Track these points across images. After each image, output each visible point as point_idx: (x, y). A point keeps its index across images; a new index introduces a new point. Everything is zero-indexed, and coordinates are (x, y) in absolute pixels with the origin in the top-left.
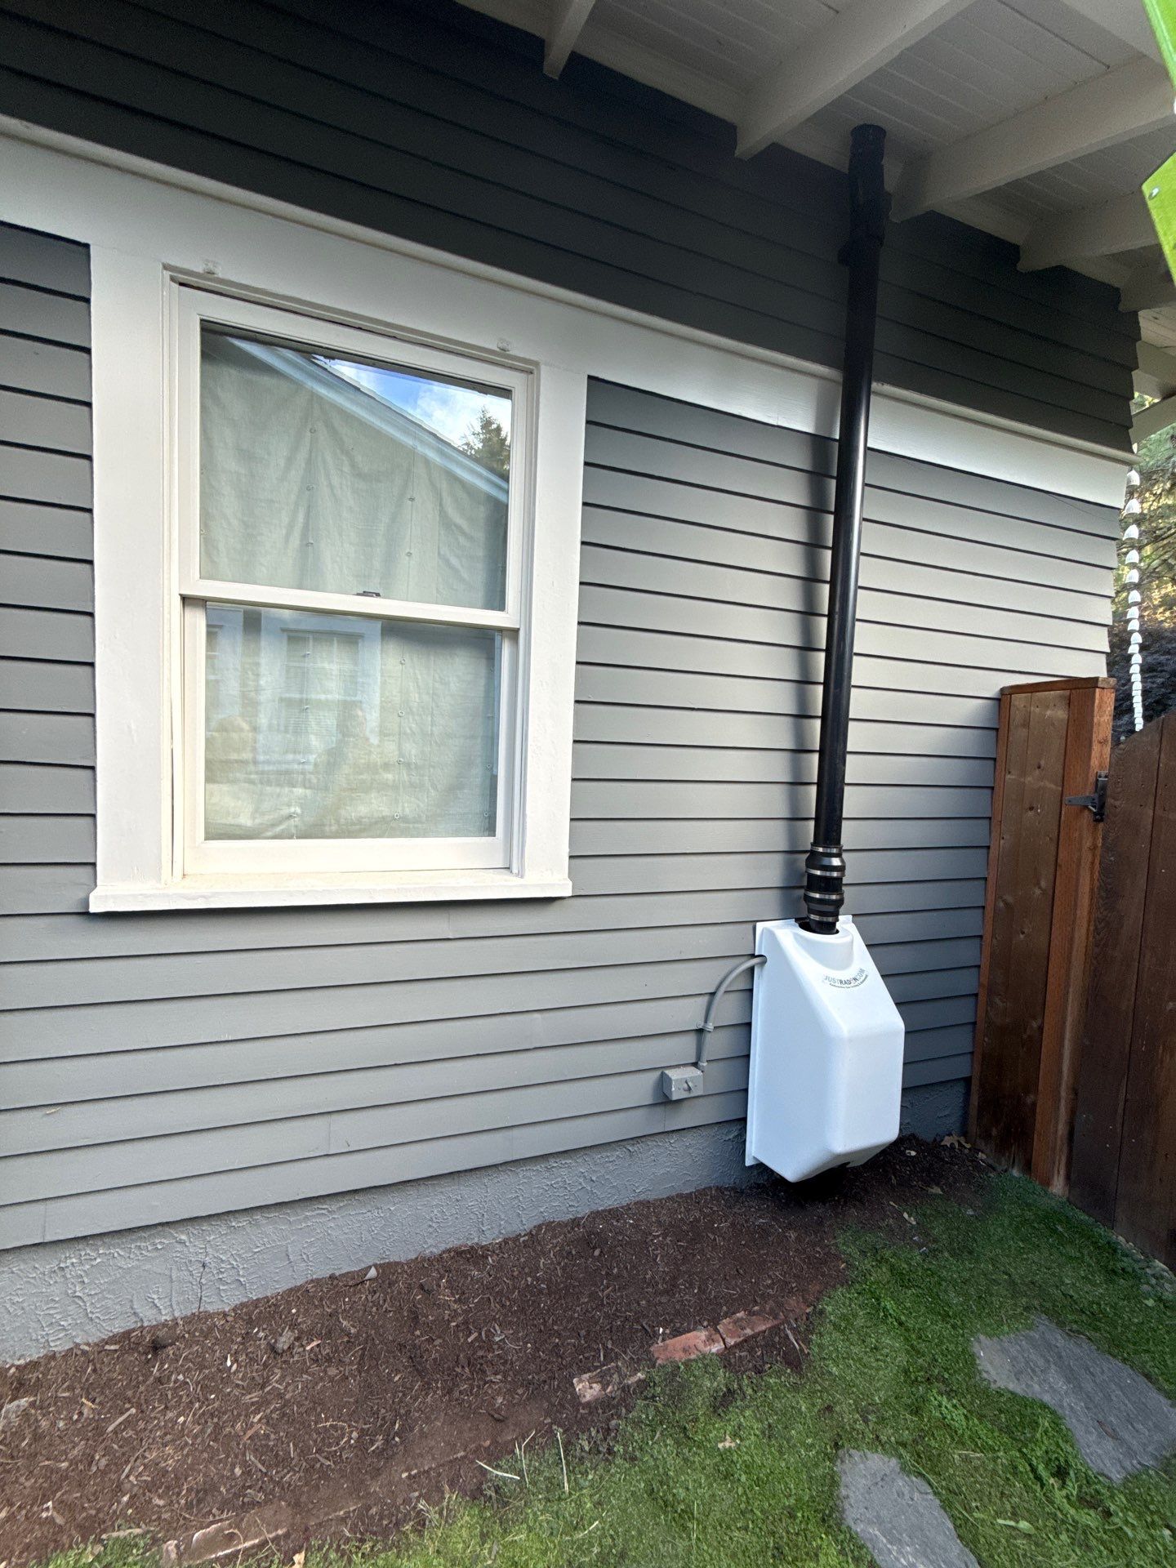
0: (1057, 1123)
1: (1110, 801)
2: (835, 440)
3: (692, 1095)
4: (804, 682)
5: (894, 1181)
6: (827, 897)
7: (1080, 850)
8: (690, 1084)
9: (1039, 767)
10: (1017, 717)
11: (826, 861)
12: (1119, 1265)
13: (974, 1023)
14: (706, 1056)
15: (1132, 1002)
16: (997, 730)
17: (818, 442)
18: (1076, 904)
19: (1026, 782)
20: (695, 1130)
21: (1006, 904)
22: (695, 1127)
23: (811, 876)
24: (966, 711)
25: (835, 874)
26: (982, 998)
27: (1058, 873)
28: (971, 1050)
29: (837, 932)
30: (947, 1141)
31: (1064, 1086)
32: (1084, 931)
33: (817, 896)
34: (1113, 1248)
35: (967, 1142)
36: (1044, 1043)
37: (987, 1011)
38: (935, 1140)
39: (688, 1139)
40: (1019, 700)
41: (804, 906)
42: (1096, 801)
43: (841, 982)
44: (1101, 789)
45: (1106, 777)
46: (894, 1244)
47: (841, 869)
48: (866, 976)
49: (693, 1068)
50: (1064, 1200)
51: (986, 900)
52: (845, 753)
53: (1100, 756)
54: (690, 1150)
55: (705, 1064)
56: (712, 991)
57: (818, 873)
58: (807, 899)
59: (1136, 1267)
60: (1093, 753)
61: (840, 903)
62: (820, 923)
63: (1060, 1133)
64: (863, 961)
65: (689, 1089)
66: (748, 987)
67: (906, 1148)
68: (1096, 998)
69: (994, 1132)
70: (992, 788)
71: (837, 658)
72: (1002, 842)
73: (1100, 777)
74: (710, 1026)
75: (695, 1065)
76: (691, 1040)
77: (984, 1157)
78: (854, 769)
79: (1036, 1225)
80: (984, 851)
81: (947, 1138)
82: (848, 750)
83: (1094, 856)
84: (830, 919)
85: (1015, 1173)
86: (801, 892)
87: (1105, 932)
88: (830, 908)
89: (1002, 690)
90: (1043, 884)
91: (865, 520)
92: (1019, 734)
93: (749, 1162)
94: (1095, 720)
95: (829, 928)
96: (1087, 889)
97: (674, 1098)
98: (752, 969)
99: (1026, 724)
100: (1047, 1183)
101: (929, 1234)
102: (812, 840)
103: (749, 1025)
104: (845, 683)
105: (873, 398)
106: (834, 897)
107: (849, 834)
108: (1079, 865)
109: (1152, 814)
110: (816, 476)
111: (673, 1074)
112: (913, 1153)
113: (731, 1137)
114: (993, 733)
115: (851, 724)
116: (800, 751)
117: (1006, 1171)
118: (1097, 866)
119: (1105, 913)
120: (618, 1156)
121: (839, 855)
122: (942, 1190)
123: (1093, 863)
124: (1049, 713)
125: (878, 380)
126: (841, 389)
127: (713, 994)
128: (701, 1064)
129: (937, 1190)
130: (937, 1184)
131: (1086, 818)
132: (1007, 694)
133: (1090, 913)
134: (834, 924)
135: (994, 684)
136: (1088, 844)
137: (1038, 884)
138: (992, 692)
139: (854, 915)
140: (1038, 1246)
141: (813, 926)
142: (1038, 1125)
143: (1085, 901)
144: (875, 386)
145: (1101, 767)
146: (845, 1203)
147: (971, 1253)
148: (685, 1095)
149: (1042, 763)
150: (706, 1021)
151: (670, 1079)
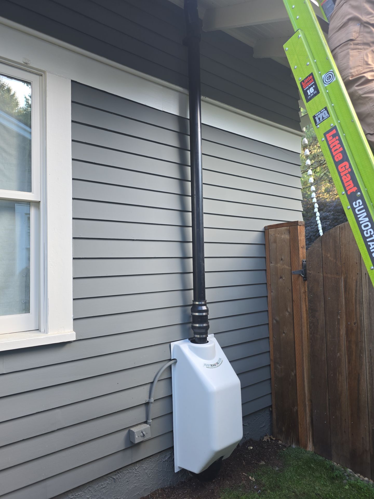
0: (306, 417)
1: (308, 271)
2: (188, 119)
3: (146, 438)
4: (183, 226)
5: (244, 463)
6: (201, 325)
7: (300, 293)
8: (144, 433)
9: (282, 260)
10: (272, 238)
11: (200, 308)
12: (335, 474)
13: (270, 379)
14: (151, 416)
15: (326, 356)
16: (265, 245)
17: (180, 119)
18: (301, 317)
19: (278, 267)
20: (148, 459)
21: (277, 321)
22: (148, 457)
23: (194, 316)
24: (253, 237)
25: (204, 314)
26: (272, 366)
27: (294, 304)
28: (271, 392)
29: (208, 342)
30: (265, 439)
31: (307, 399)
32: (306, 328)
33: (197, 325)
34: (332, 468)
35: (274, 438)
36: (298, 381)
37: (275, 372)
38: (260, 440)
39: (145, 465)
40: (271, 231)
41: (192, 331)
42: (303, 272)
43: (211, 365)
44: (304, 267)
45: (306, 262)
46: (246, 492)
47: (207, 311)
48: (222, 361)
49: (145, 425)
50: (313, 452)
51: (269, 320)
52: (204, 258)
53: (303, 253)
54: (146, 471)
55: (151, 421)
56: (152, 381)
57: (197, 314)
58: (193, 328)
59: (341, 473)
60: (300, 252)
61: (207, 328)
62: (200, 339)
63: (308, 421)
64: (220, 354)
65: (144, 435)
66: (170, 377)
67: (248, 446)
68: (313, 357)
69: (284, 429)
70: (266, 270)
71: (197, 215)
72: (272, 293)
73: (304, 262)
74: (152, 400)
75: (146, 422)
76: (143, 409)
77: (281, 442)
78: (208, 265)
79: (303, 467)
80: (266, 298)
81: (265, 437)
82: (205, 256)
83: (305, 295)
84: (204, 336)
85: (294, 446)
86: (190, 325)
87: (313, 327)
88: (203, 331)
89: (265, 227)
90: (289, 310)
91: (203, 154)
92: (273, 246)
93: (176, 470)
94: (299, 239)
95: (204, 341)
96: (305, 310)
97: (137, 441)
98: (170, 367)
99: (275, 242)
100: (306, 447)
101: (261, 484)
102: (193, 299)
103: (171, 396)
104: (201, 226)
105: (202, 102)
106: (205, 325)
107: (209, 295)
108: (300, 300)
109: (322, 276)
110: (181, 134)
111: (134, 429)
112: (251, 448)
113: (166, 459)
114: (263, 246)
115: (205, 244)
116: (184, 258)
117: (290, 446)
118: (307, 299)
119: (312, 319)
120: (108, 483)
121: (205, 305)
122: (265, 462)
123: (305, 299)
124: (283, 236)
125: (204, 95)
126: (188, 97)
127: (152, 383)
128: (149, 421)
129: (263, 463)
130: (263, 460)
131: (301, 279)
132: (267, 229)
133: (307, 320)
134: (206, 338)
135: (261, 225)
136: (302, 291)
137: (287, 310)
138: (261, 229)
139: (214, 334)
140: (305, 476)
141: (197, 340)
142: (299, 420)
143: (304, 315)
144: (202, 97)
145: (304, 258)
146: (224, 479)
147: (279, 487)
148: (141, 439)
149: (283, 258)
150: (150, 398)
151: (134, 432)
